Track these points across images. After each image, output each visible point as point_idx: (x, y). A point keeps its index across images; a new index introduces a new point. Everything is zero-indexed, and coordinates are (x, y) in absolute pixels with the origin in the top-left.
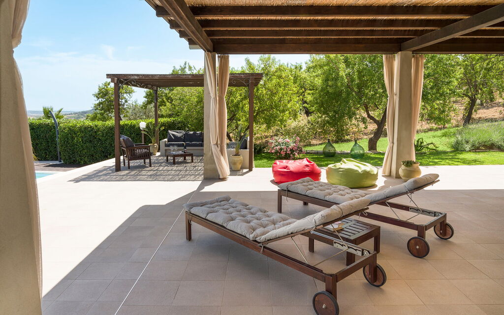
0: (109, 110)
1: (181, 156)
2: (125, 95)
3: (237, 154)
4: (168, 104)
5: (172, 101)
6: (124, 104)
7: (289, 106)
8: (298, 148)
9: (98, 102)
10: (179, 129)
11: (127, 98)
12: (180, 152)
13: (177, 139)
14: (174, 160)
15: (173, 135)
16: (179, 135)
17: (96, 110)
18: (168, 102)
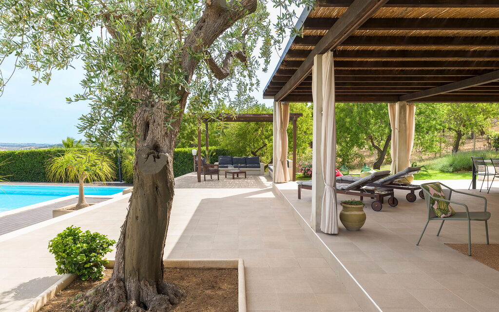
14: (234, 176)
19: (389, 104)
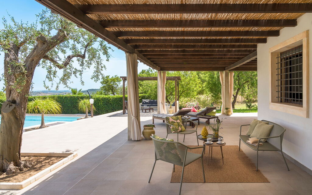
0: (108, 91)
1: (148, 109)
2: (117, 83)
3: (171, 108)
4: (140, 88)
5: (142, 86)
6: (116, 87)
7: (195, 89)
8: (198, 107)
9: (102, 86)
10: (147, 99)
11: (118, 84)
12: (148, 108)
13: (146, 103)
14: (146, 111)
15: (144, 101)
16: (147, 101)
17: (101, 90)
18: (141, 87)
19: (219, 72)
